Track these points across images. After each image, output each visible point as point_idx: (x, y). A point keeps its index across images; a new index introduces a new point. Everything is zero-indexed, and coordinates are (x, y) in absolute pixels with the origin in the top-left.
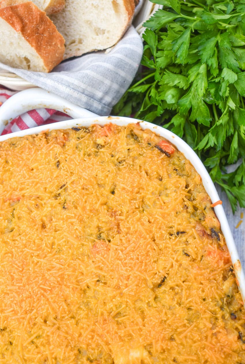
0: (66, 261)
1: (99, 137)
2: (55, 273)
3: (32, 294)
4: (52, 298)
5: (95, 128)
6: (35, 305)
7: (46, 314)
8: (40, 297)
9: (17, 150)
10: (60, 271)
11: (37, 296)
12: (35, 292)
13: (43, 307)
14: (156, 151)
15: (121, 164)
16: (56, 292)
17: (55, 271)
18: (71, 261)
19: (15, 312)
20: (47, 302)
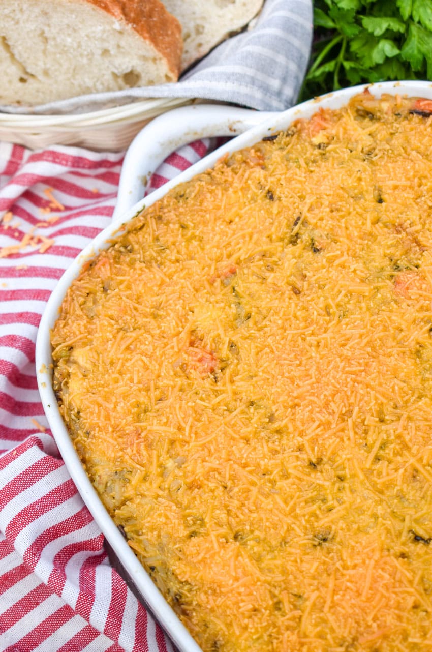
0: (364, 321)
1: (314, 136)
2: (358, 344)
3: (339, 386)
4: (374, 380)
5: (299, 126)
6: (352, 400)
7: (376, 407)
8: (353, 386)
9: (190, 201)
10: (363, 338)
11: (349, 386)
12: (340, 381)
13: (366, 399)
14: (416, 118)
15: (372, 155)
16: (375, 369)
17: (356, 341)
18: (372, 318)
19: (326, 425)
20: (369, 389)
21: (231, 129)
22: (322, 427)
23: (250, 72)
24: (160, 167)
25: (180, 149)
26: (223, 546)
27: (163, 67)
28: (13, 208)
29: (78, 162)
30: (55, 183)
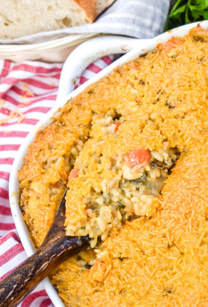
0: (197, 158)
1: (169, 52)
3: (184, 197)
4: (203, 194)
5: (160, 47)
6: (191, 205)
7: (205, 210)
8: (192, 197)
11: (189, 197)
12: (184, 194)
13: (199, 205)
16: (203, 187)
18: (201, 157)
19: (177, 221)
20: (200, 199)
21: (123, 50)
22: (175, 222)
23: (132, 16)
24: (84, 72)
25: (95, 61)
26: (112, 298)
27: (83, 15)
28: (5, 97)
29: (39, 70)
30: (29, 81)
